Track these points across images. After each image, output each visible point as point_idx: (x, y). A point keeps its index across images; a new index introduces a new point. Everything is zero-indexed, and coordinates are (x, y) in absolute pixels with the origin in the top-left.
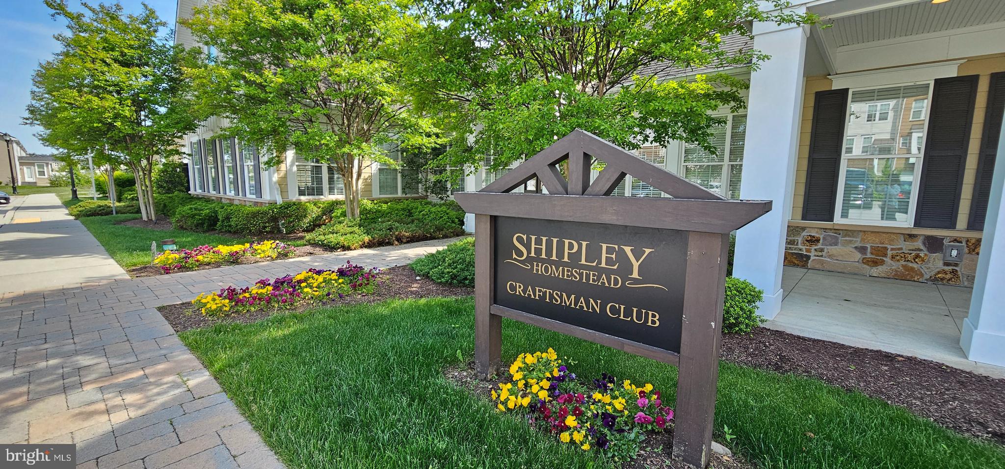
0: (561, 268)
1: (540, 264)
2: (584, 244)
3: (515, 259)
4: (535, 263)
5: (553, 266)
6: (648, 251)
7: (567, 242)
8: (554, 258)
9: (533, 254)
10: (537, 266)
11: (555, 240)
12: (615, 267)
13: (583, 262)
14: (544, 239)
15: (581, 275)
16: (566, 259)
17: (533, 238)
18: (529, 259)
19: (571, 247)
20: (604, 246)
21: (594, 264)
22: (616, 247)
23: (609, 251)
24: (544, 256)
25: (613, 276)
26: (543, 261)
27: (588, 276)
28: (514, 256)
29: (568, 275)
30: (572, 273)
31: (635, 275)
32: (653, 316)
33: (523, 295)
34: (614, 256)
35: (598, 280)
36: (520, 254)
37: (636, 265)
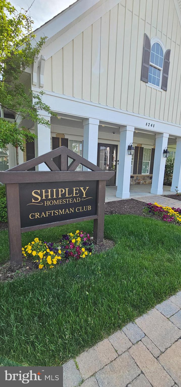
0: (58, 200)
1: (48, 201)
2: (67, 189)
3: (34, 202)
4: (45, 202)
5: (55, 201)
6: (87, 188)
7: (60, 190)
8: (55, 197)
9: (44, 198)
10: (47, 202)
11: (55, 190)
12: (78, 195)
13: (67, 196)
14: (49, 190)
15: (66, 201)
16: (60, 196)
17: (44, 191)
18: (42, 201)
19: (62, 191)
20: (74, 189)
21: (71, 196)
22: (78, 188)
23: (76, 190)
24: (50, 197)
25: (78, 198)
26: (49, 200)
27: (69, 201)
28: (33, 201)
29: (61, 203)
30: (63, 201)
31: (84, 196)
32: (90, 207)
33: (39, 217)
34: (78, 191)
35: (73, 201)
36: (36, 199)
37: (84, 193)
